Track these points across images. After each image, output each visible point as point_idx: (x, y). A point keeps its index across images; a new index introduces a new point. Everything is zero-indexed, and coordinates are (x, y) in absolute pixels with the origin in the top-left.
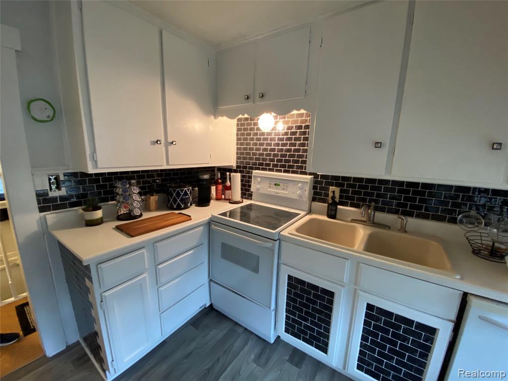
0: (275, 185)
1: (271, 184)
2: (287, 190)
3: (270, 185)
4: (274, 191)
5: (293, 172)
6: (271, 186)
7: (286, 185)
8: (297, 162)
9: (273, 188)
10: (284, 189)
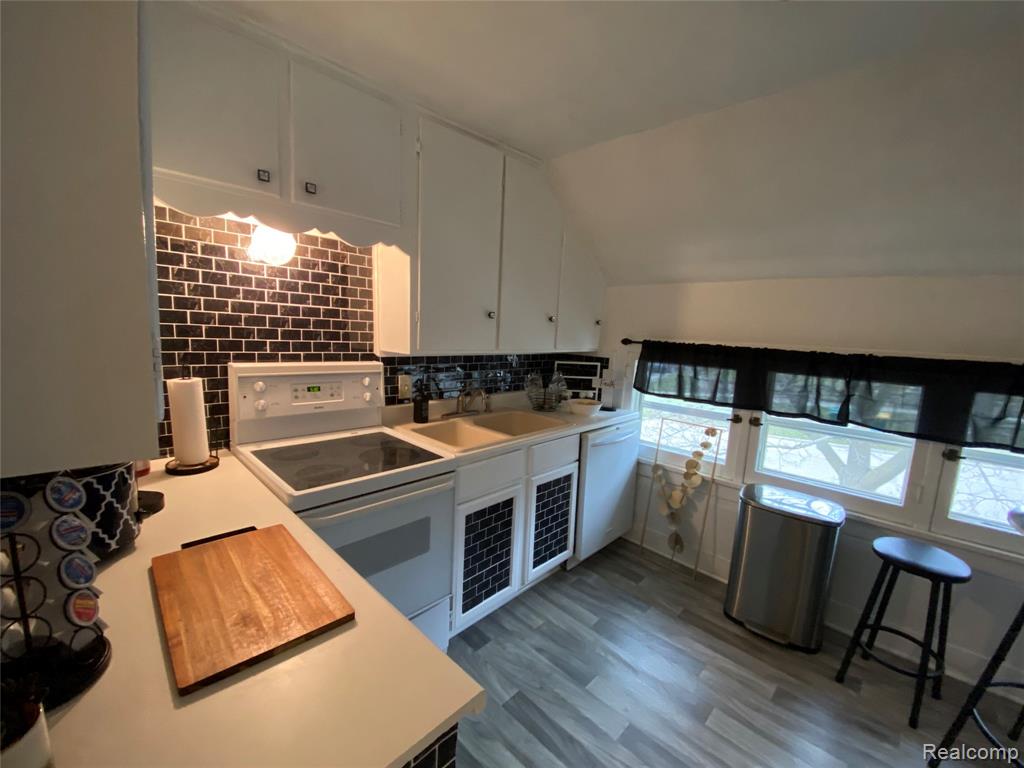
0: (309, 389)
1: (296, 390)
2: (339, 395)
3: (295, 394)
4: (308, 404)
5: (329, 358)
6: (298, 394)
7: (335, 385)
8: (335, 336)
9: (304, 398)
10: (332, 395)
